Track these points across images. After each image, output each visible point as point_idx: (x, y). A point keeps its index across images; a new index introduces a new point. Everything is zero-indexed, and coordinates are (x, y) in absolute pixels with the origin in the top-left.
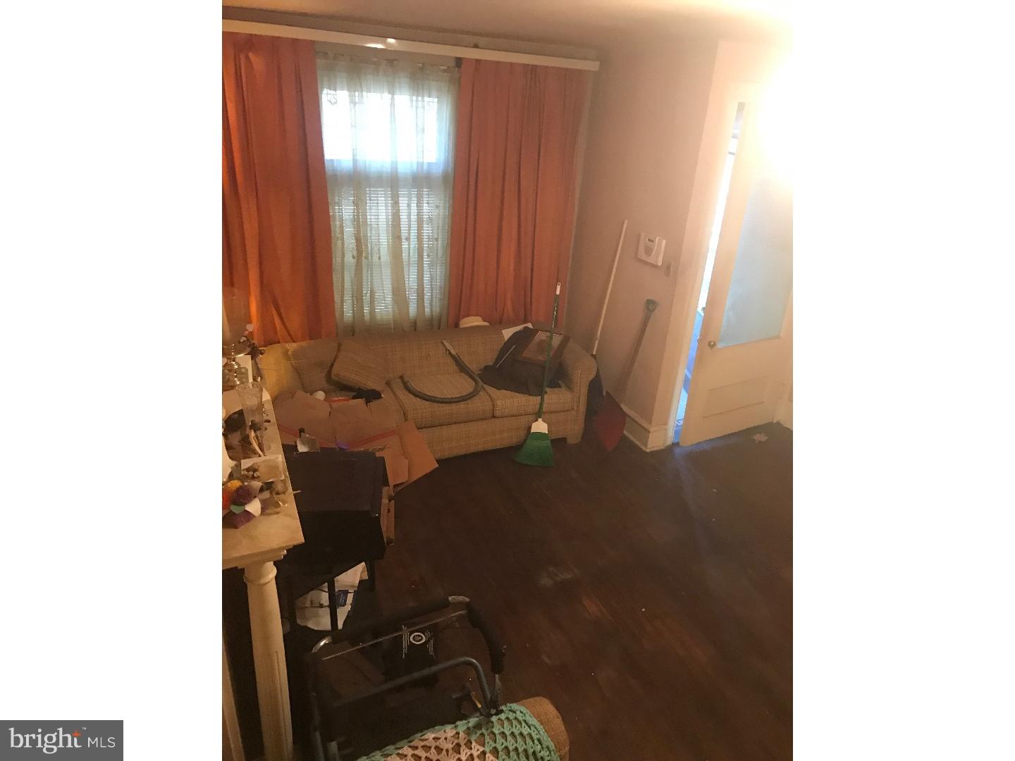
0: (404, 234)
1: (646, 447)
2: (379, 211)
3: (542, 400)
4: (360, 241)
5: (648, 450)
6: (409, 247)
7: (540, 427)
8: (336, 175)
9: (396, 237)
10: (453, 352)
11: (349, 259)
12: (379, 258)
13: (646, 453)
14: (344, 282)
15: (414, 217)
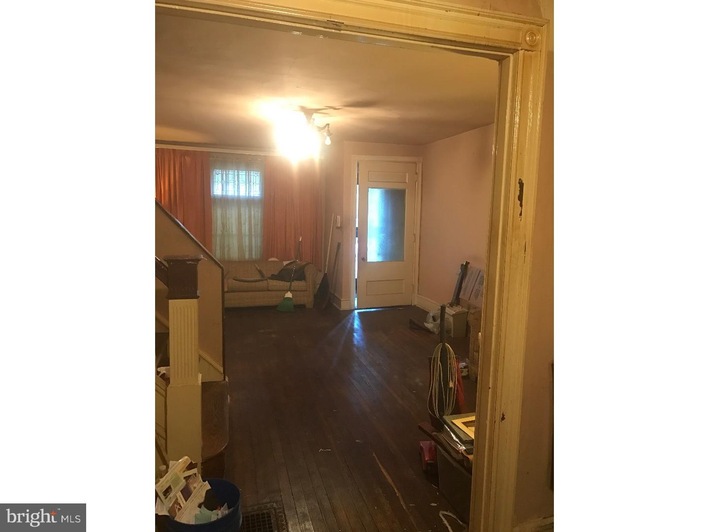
0: (243, 222)
1: (340, 308)
2: (233, 213)
3: (291, 284)
4: (224, 225)
5: (341, 310)
6: (245, 228)
7: (289, 295)
8: (215, 199)
9: (240, 224)
10: (259, 268)
11: (219, 232)
12: (232, 231)
13: (340, 310)
14: (217, 242)
15: (247, 216)
